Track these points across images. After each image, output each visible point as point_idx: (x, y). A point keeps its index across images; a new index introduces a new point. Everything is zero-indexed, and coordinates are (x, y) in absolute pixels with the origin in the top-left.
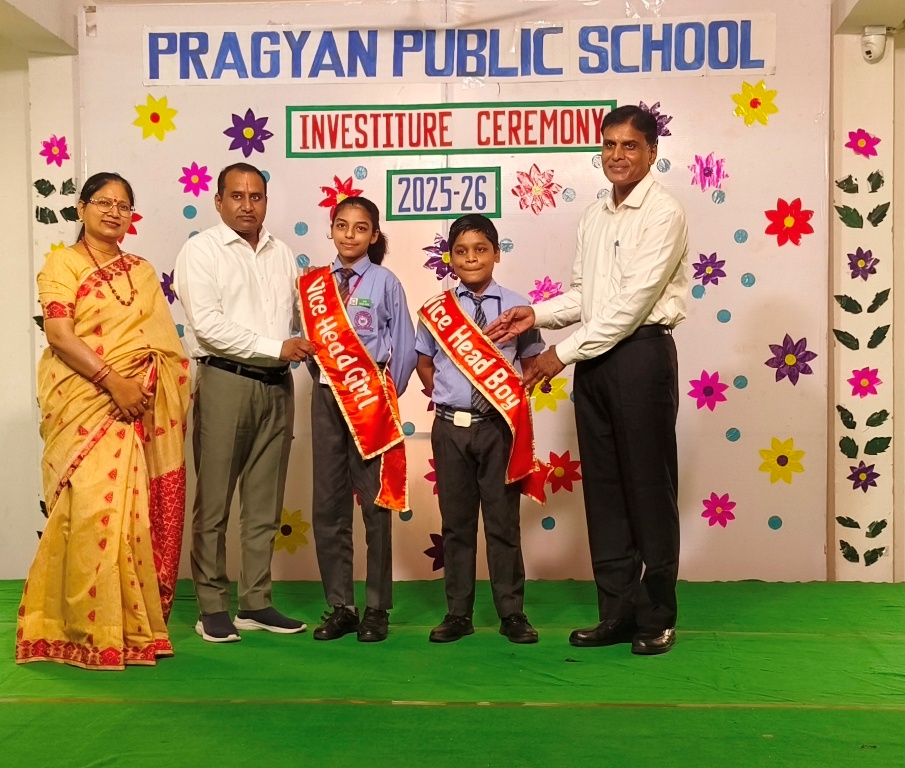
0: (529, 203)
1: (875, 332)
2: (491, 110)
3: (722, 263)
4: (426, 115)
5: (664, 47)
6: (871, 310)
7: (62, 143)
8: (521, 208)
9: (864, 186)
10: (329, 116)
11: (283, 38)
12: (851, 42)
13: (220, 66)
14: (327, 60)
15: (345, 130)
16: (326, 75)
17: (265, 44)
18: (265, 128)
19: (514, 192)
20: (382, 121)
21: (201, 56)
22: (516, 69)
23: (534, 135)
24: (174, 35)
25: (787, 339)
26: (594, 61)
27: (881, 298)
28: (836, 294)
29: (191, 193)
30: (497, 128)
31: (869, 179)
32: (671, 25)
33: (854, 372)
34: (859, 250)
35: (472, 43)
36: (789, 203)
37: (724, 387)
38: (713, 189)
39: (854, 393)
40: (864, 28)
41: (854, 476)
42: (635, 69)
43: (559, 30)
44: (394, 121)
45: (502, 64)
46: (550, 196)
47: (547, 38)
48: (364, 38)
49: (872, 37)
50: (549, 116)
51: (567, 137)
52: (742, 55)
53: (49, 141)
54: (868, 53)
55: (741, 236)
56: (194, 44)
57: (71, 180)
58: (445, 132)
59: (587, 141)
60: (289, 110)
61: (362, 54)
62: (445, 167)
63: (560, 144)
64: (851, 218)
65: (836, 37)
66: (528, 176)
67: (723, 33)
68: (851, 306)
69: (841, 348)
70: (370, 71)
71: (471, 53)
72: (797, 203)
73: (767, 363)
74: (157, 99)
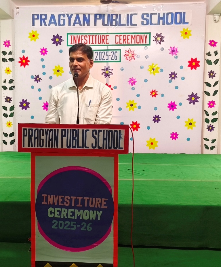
0: (128, 58)
1: (214, 92)
2: (119, 35)
3: (177, 74)
4: (102, 36)
5: (163, 19)
6: (214, 86)
7: (9, 42)
8: (126, 60)
9: (213, 54)
10: (78, 36)
11: (66, 16)
12: (211, 17)
13: (50, 23)
14: (77, 21)
15: (82, 39)
16: (77, 25)
17: (62, 17)
18: (61, 39)
19: (124, 56)
20: (91, 37)
21: (45, 20)
22: (125, 24)
23: (130, 41)
24: (38, 15)
25: (193, 93)
26: (145, 22)
27: (216, 83)
28: (205, 82)
29: (43, 55)
30: (120, 39)
31: (214, 53)
32: (165, 13)
33: (209, 102)
34: (211, 71)
35: (114, 17)
36: (194, 59)
37: (176, 105)
38: (174, 55)
39: (209, 107)
40: (214, 14)
41: (208, 128)
42: (156, 24)
43: (136, 14)
44: (94, 37)
45: (122, 23)
46: (133, 57)
47: (133, 16)
48: (87, 16)
49: (216, 16)
50: (133, 36)
51: (138, 42)
52: (183, 21)
53: (5, 41)
54: (215, 20)
55: (181, 67)
56: (43, 17)
57: (11, 51)
58: (107, 40)
59: (143, 43)
60: (68, 34)
61: (86, 20)
62: (107, 49)
63: (136, 44)
64: (209, 62)
65: (207, 16)
66: (128, 52)
67: (178, 15)
68: (209, 85)
69: (206, 96)
70: (88, 25)
71: (114, 20)
72: (196, 59)
73: (187, 99)
74: (34, 31)
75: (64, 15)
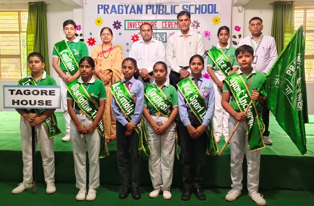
2: (165, 21)
4: (152, 22)
5: (199, 9)
7: (80, 26)
9: (238, 37)
10: (133, 22)
11: (124, 6)
12: (236, 8)
13: (112, 11)
14: (133, 11)
15: (136, 25)
16: (133, 14)
17: (120, 7)
18: (120, 24)
21: (108, 10)
22: (170, 13)
23: (173, 26)
24: (103, 5)
30: (166, 25)
32: (200, 5)
35: (161, 8)
38: (208, 37)
40: (238, 6)
42: (193, 13)
43: (178, 5)
45: (167, 12)
47: (176, 7)
48: (140, 6)
49: (240, 7)
50: (176, 23)
52: (214, 11)
54: (239, 11)
56: (106, 7)
57: (81, 34)
58: (156, 26)
60: (125, 21)
61: (140, 10)
62: (156, 32)
64: (235, 43)
67: (211, 6)
70: (141, 13)
71: (161, 10)
74: (99, 18)
75: (122, 6)
